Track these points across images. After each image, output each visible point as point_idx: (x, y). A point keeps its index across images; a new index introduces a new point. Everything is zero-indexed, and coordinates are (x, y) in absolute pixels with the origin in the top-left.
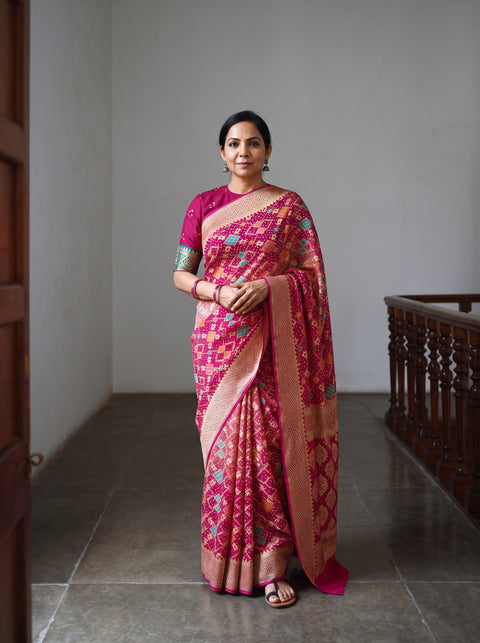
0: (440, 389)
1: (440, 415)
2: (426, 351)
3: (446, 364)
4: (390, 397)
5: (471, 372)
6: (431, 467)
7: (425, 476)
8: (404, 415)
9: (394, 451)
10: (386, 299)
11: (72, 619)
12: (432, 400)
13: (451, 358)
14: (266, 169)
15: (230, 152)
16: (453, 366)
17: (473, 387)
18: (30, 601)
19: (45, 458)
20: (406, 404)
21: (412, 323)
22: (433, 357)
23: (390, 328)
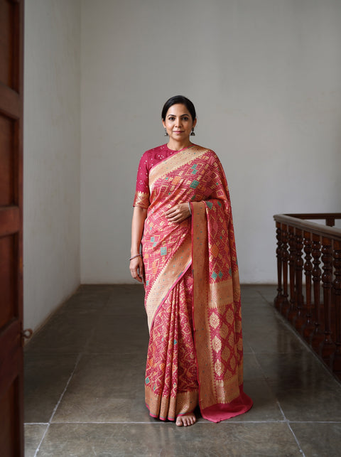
0: (312, 282)
1: (313, 300)
2: (302, 254)
3: (317, 263)
4: (277, 287)
5: (334, 270)
6: (306, 338)
7: (302, 345)
8: (287, 301)
9: (280, 326)
10: (274, 217)
11: (51, 449)
12: (307, 290)
13: (320, 259)
14: (193, 134)
15: (169, 124)
16: (321, 265)
17: (335, 280)
18: (23, 436)
19: (34, 332)
20: (289, 293)
21: (293, 234)
22: (308, 258)
23: (278, 237)
